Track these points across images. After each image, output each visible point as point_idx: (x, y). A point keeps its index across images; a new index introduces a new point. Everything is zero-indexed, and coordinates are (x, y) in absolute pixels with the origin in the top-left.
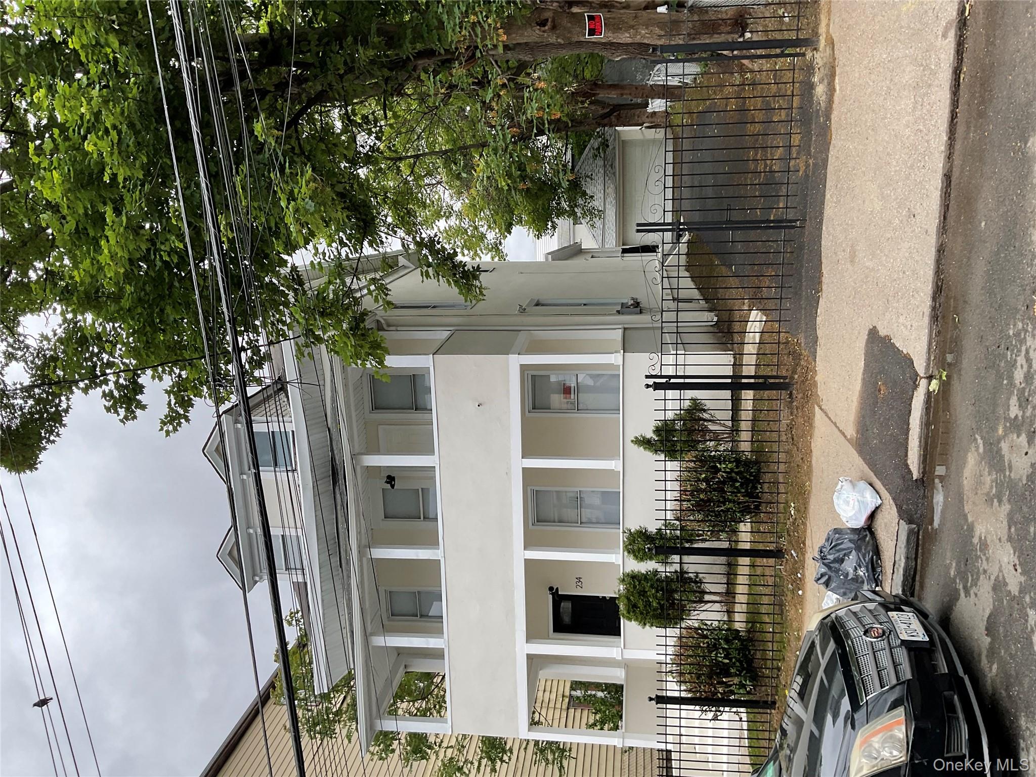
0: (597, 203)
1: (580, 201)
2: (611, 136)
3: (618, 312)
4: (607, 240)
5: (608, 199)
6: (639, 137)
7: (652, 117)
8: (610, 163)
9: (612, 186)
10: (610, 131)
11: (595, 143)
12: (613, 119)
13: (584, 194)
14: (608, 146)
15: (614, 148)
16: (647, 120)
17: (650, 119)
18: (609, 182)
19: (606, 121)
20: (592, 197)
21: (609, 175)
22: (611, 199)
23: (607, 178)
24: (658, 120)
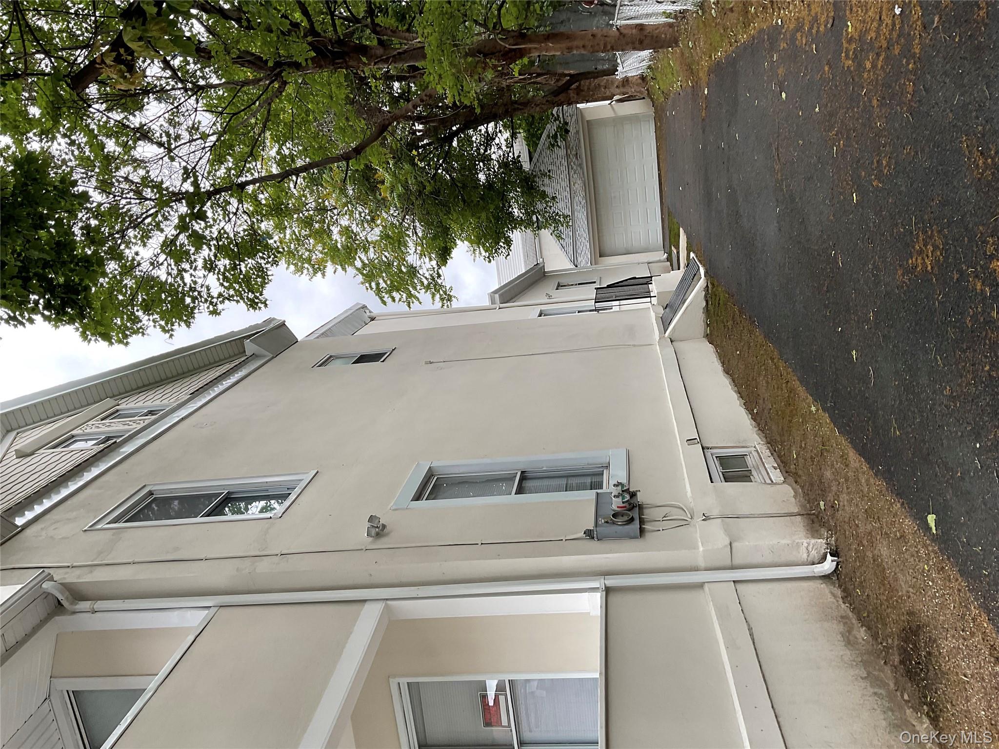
0: (561, 207)
1: (540, 206)
2: (571, 116)
3: (589, 534)
4: (579, 251)
5: (577, 198)
6: (609, 114)
7: (623, 86)
8: (574, 152)
9: (579, 182)
10: (570, 111)
11: (551, 128)
12: (572, 94)
13: (544, 195)
14: (567, 131)
15: (578, 132)
16: (618, 91)
17: (622, 90)
18: (575, 176)
19: (562, 97)
20: (554, 198)
21: (575, 167)
22: (580, 198)
23: (572, 173)
24: (631, 91)
